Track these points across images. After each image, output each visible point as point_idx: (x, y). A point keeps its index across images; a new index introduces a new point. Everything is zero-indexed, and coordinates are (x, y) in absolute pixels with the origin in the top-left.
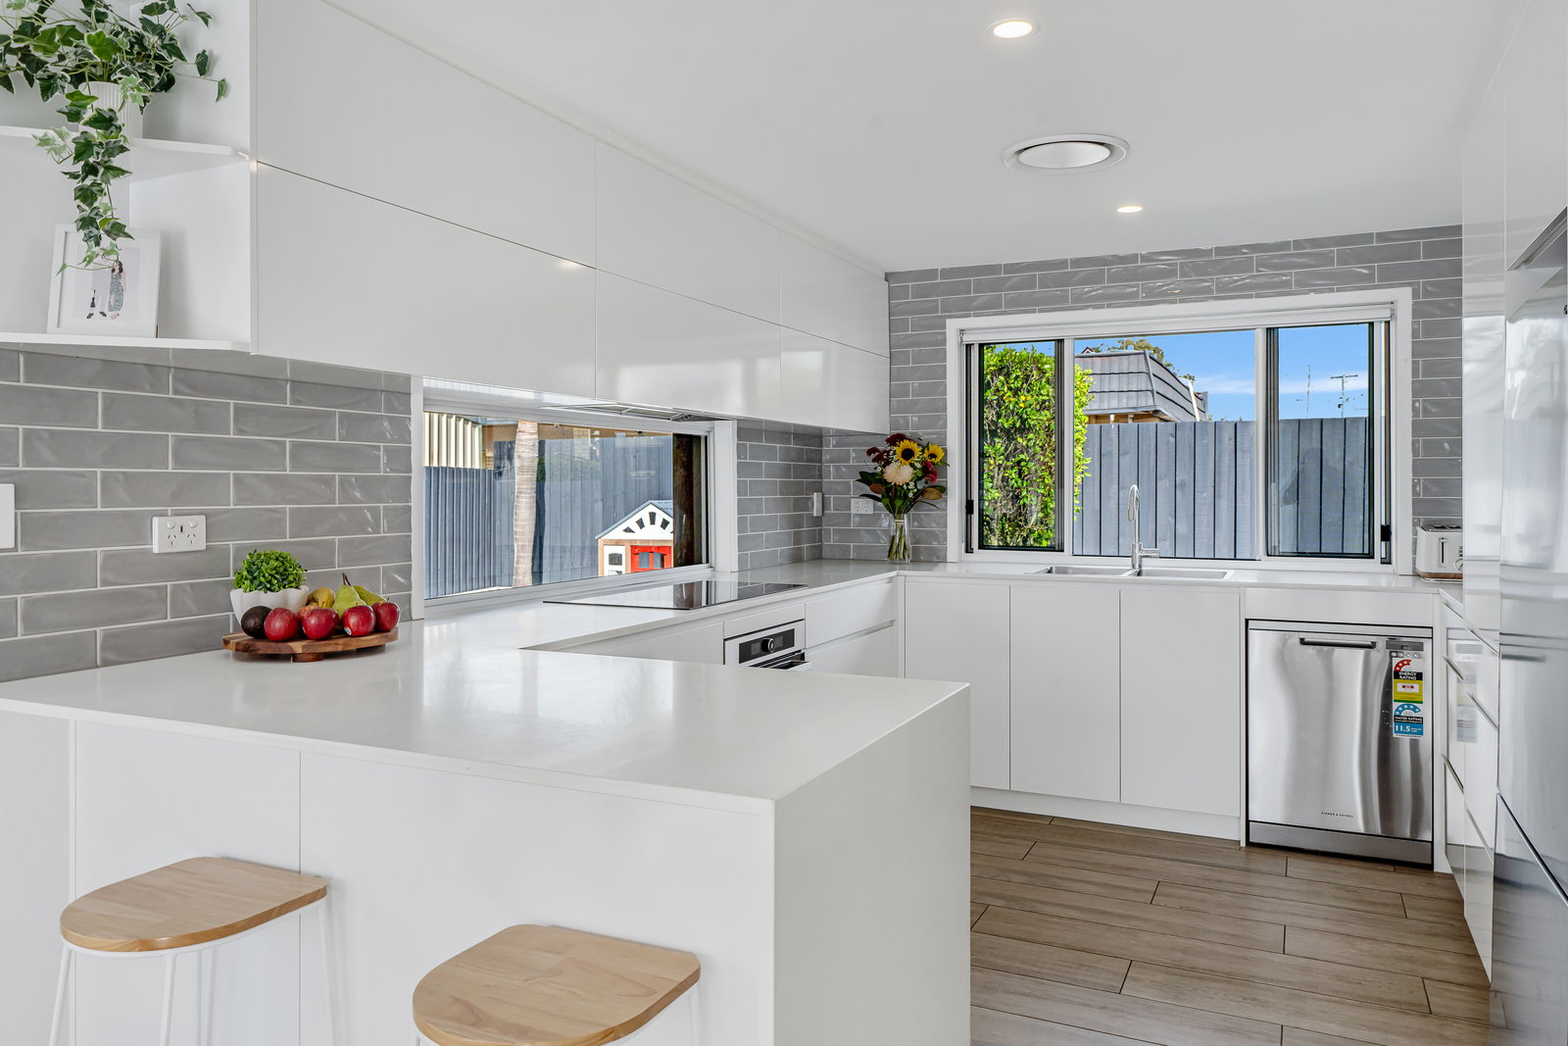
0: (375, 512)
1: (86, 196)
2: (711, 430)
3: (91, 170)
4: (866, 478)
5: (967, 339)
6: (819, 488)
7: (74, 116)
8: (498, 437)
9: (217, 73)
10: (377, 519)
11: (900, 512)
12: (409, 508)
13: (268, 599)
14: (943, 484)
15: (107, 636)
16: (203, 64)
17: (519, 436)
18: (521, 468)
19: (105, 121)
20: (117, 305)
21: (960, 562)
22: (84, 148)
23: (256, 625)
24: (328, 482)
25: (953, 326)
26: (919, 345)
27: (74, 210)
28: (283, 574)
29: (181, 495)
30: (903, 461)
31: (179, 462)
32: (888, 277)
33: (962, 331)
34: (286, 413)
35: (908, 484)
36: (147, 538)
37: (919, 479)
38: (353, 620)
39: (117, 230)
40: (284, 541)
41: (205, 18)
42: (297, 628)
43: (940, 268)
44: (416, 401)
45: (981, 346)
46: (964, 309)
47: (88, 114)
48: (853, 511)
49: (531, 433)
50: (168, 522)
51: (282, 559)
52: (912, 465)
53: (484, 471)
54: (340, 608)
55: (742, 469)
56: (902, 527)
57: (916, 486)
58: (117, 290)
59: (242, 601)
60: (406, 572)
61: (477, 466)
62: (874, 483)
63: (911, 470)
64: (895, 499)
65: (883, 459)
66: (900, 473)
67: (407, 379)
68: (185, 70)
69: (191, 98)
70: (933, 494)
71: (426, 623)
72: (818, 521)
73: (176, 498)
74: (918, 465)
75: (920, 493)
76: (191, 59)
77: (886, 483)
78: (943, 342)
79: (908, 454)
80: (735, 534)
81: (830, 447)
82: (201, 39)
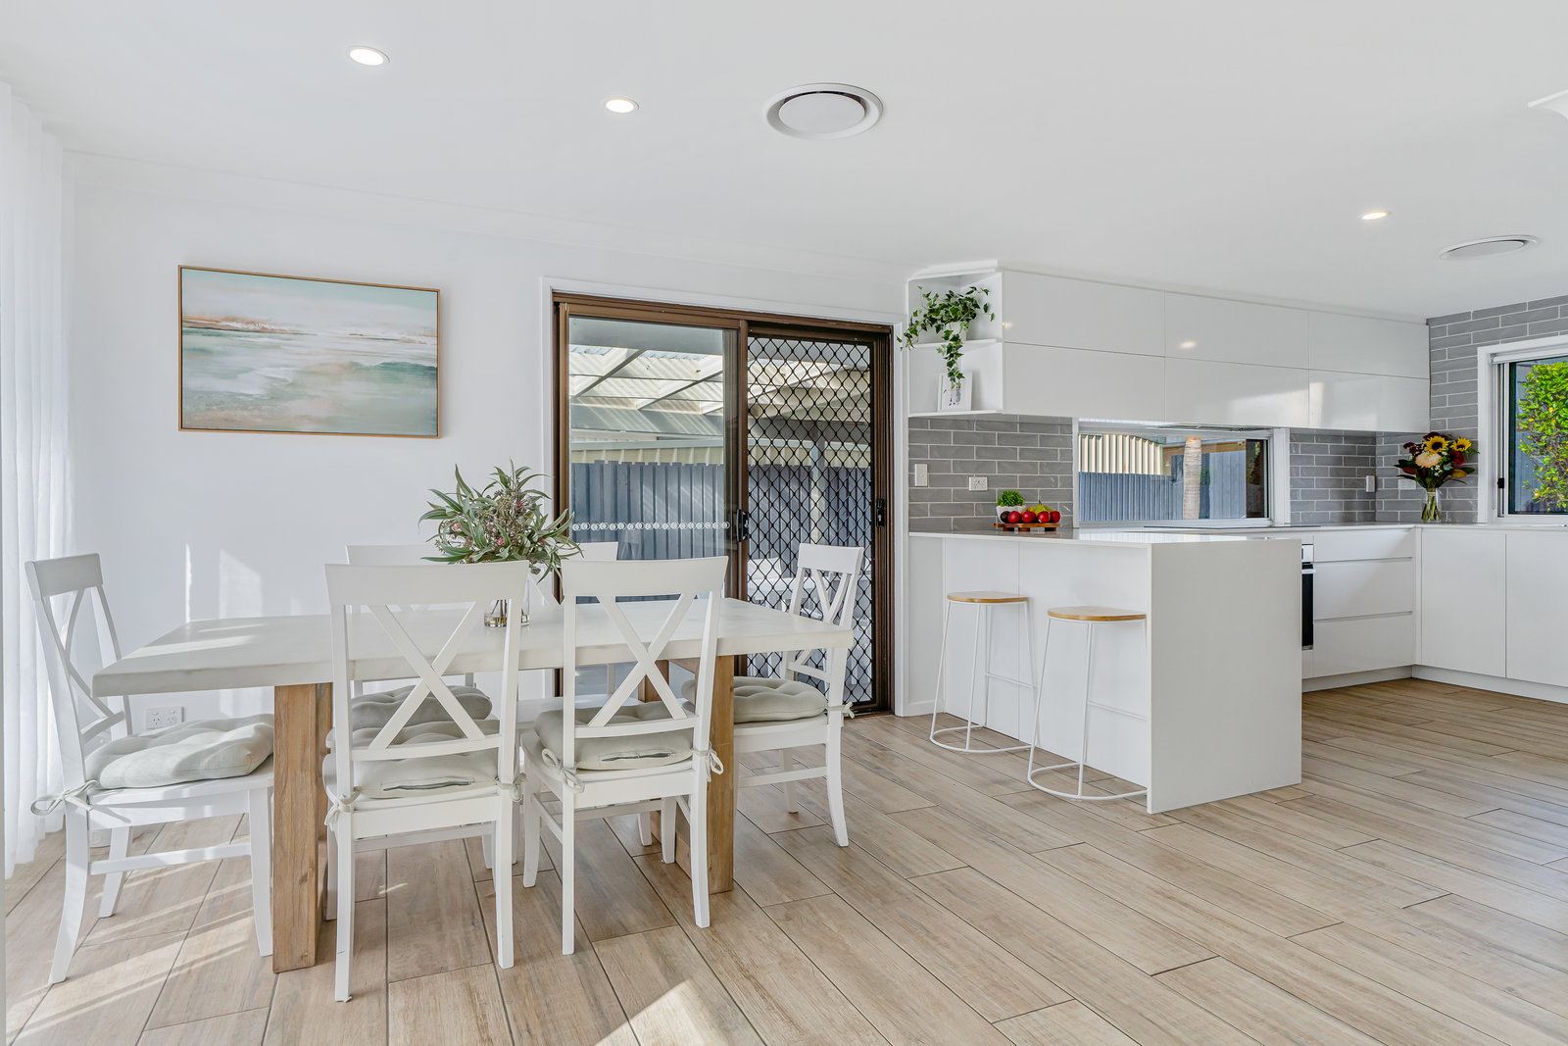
0: (1055, 478)
1: (950, 364)
2: (1271, 436)
3: (952, 356)
4: (1403, 464)
5: (1497, 360)
6: (1373, 473)
7: (946, 338)
8: (1175, 452)
9: (991, 311)
10: (1056, 481)
11: (1431, 487)
12: (1072, 477)
13: (1010, 509)
14: (1474, 467)
15: (955, 520)
16: (986, 308)
17: (1187, 451)
18: (1188, 473)
19: (956, 339)
20: (958, 400)
21: (1490, 522)
22: (950, 349)
23: (1006, 517)
24: (1035, 465)
25: (1483, 353)
26: (1452, 369)
27: (946, 370)
28: (1016, 500)
29: (979, 469)
30: (1432, 450)
31: (978, 457)
32: (1428, 322)
33: (1494, 355)
34: (1018, 436)
35: (1434, 467)
36: (967, 485)
37: (1445, 463)
38: (1041, 517)
39: (960, 376)
40: (1017, 488)
41: (986, 291)
42: (1020, 518)
43: (1472, 311)
44: (1075, 429)
45: (1513, 365)
46: (1492, 339)
47: (951, 337)
48: (1400, 488)
49: (1196, 448)
50: (975, 479)
51: (1016, 494)
52: (1440, 454)
53: (1164, 476)
54: (1037, 512)
55: (1293, 459)
56: (1433, 498)
57: (1442, 468)
58: (958, 394)
59: (1000, 510)
60: (1071, 506)
61: (1159, 473)
62: (1409, 468)
63: (1439, 457)
64: (1425, 477)
65: (1415, 450)
66: (1429, 460)
67: (1071, 419)
68: (980, 311)
69: (982, 322)
70: (1459, 474)
71: (1080, 530)
72: (1372, 495)
73: (976, 470)
74: (1445, 454)
75: (1445, 474)
76: (982, 307)
77: (1417, 466)
78: (1475, 364)
79: (1436, 446)
80: (1288, 500)
81: (1381, 445)
82: (985, 299)
